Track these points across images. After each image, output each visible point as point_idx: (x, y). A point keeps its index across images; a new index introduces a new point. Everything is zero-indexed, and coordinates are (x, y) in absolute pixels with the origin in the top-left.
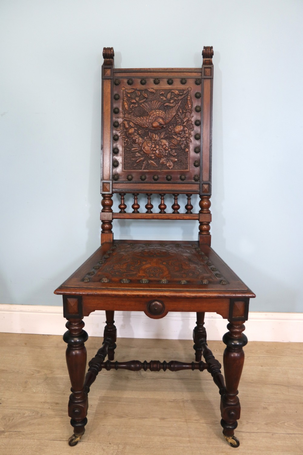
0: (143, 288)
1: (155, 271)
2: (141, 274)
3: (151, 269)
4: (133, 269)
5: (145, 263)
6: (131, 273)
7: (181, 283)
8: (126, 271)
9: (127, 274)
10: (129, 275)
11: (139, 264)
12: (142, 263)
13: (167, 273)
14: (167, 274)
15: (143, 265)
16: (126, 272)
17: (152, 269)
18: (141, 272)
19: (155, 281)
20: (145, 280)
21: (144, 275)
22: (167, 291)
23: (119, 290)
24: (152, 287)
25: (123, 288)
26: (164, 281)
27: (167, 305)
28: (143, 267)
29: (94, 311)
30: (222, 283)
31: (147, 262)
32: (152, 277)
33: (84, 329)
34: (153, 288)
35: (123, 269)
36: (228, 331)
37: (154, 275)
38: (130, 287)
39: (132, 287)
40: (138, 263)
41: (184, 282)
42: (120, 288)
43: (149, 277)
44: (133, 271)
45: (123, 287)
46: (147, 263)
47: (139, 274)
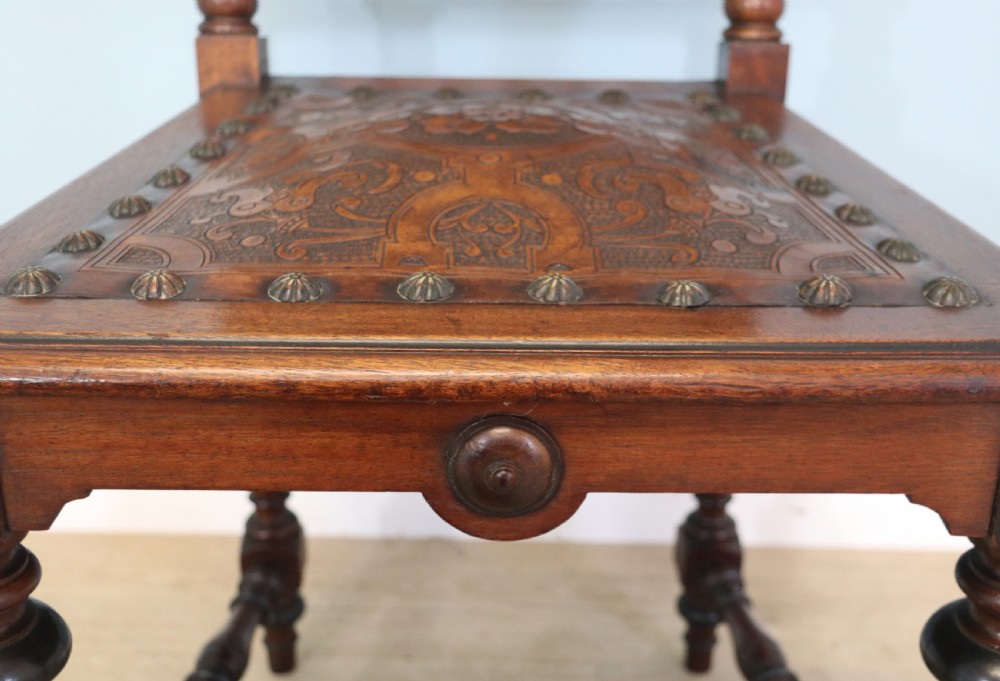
0: (411, 333)
1: (491, 229)
2: (404, 240)
3: (470, 213)
4: (353, 217)
5: (430, 176)
6: (339, 240)
7: (672, 299)
8: (306, 225)
9: (308, 242)
10: (324, 248)
11: (391, 181)
12: (412, 179)
13: (573, 239)
14: (574, 246)
15: (420, 189)
16: (306, 234)
17: (474, 211)
18: (403, 230)
19: (494, 285)
20: (422, 282)
21: (422, 247)
22: (584, 357)
23: (246, 352)
24: (472, 332)
25: (274, 338)
26: (553, 284)
27: (577, 447)
28: (420, 203)
29: (84, 493)
30: (944, 297)
31: (445, 171)
32: (475, 261)
33: (39, 594)
34: (481, 333)
35: (290, 214)
36: (958, 594)
37: (485, 253)
38: (325, 332)
39: (336, 332)
40: (387, 177)
41: (686, 290)
42: (253, 338)
43: (457, 260)
44: (352, 224)
45: (272, 331)
46: (445, 178)
47: (391, 246)
